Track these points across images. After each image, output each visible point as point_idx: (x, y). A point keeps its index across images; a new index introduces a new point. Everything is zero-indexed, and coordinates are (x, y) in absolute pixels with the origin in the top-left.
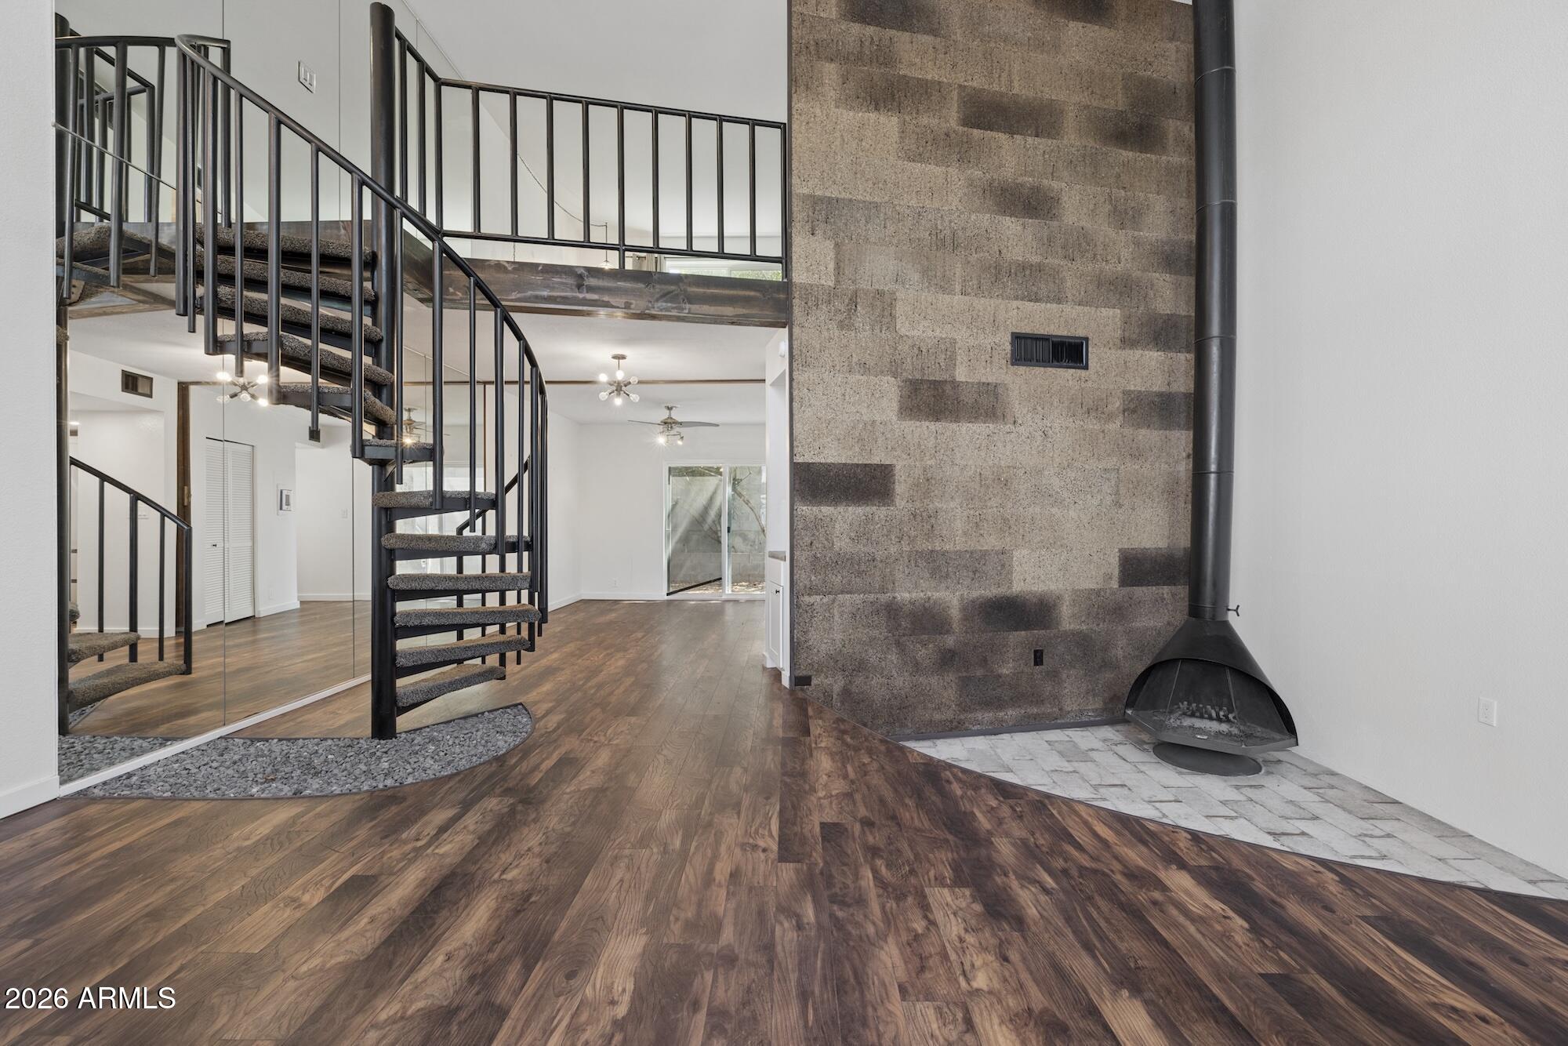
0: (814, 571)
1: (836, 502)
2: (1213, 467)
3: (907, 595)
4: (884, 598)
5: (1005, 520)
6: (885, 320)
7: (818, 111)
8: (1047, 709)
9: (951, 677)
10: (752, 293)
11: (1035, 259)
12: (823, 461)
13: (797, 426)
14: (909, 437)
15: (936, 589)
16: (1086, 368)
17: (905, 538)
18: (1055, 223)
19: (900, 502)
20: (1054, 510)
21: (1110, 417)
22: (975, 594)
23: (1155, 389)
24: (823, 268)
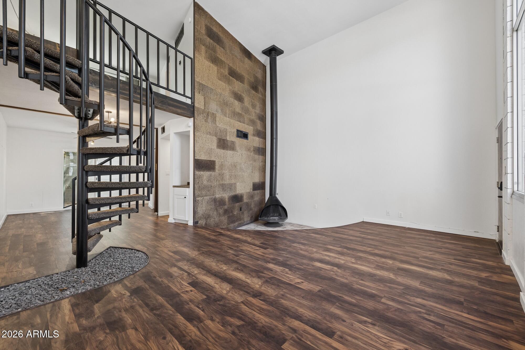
0: (199, 190)
1: (204, 171)
2: (274, 165)
3: (218, 196)
4: (213, 197)
5: (235, 175)
6: (214, 121)
7: (200, 58)
8: (242, 221)
9: (226, 216)
10: (185, 107)
11: (240, 112)
12: (201, 159)
13: (196, 148)
14: (218, 153)
15: (223, 194)
16: (248, 140)
17: (218, 180)
18: (243, 104)
19: (217, 171)
20: (243, 173)
21: (251, 152)
22: (230, 194)
23: (258, 146)
24: (201, 104)
